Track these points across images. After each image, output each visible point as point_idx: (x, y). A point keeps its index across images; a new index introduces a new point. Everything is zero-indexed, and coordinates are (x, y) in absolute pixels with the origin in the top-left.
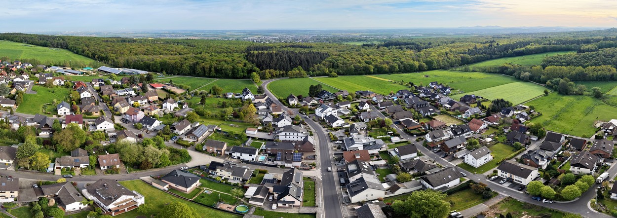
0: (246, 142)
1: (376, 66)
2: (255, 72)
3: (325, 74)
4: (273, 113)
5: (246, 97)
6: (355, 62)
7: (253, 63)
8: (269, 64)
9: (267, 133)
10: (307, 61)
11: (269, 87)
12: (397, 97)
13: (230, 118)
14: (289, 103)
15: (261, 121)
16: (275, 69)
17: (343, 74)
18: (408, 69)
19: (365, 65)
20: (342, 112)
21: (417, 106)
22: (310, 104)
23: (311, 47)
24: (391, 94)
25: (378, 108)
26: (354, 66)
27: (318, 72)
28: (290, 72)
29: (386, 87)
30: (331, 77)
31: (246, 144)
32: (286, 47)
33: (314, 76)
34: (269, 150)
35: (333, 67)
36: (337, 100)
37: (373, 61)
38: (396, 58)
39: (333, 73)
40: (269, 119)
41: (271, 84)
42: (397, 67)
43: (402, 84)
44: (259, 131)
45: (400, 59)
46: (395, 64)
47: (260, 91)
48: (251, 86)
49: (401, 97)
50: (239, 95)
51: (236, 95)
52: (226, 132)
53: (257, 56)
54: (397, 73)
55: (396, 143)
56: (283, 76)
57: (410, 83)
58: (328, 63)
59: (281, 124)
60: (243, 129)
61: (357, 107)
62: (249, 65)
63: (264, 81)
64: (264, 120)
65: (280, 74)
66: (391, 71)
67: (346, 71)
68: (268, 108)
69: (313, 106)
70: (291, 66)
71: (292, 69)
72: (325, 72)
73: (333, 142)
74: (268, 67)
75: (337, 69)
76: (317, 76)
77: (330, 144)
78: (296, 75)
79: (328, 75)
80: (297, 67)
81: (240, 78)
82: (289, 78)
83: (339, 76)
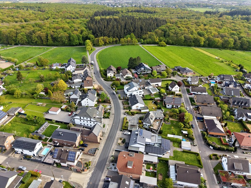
2: (89, 39)
3: (154, 43)
8: (104, 31)
14: (106, 75)
16: (109, 37)
17: (172, 44)
23: (155, 12)
27: (149, 40)
28: (122, 40)
30: (160, 46)
32: (132, 11)
33: (144, 44)
35: (164, 36)
39: (162, 42)
45: (240, 33)
46: (231, 39)
56: (116, 43)
63: (97, 49)
65: (113, 42)
67: (175, 41)
69: (127, 80)
70: (125, 33)
72: (155, 40)
73: (122, 131)
74: (103, 35)
75: (168, 38)
76: (147, 44)
77: (119, 134)
78: (127, 42)
79: (157, 43)
80: (130, 34)
81: (76, 45)
82: (121, 45)
83: (168, 45)
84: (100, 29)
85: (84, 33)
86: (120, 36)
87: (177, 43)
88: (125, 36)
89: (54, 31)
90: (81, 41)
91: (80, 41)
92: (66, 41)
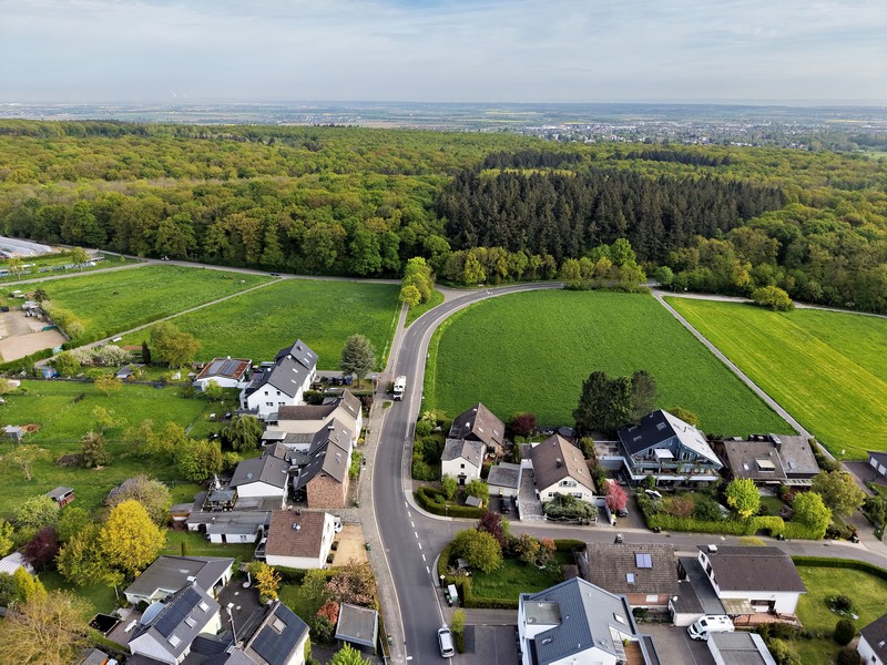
3: (729, 289)
8: (495, 223)
11: (448, 328)
17: (825, 301)
27: (700, 273)
28: (572, 264)
30: (756, 305)
35: (781, 259)
39: (771, 289)
56: (545, 278)
58: (759, 237)
63: (450, 297)
65: (528, 270)
72: (734, 276)
74: (487, 239)
75: (799, 272)
76: (690, 292)
78: (594, 276)
79: (743, 292)
80: (611, 242)
81: (370, 275)
82: (566, 288)
83: (798, 306)
84: (481, 217)
85: (413, 229)
86: (564, 247)
87: (852, 300)
88: (589, 249)
89: (298, 212)
90: (391, 258)
91: (387, 260)
92: (330, 256)
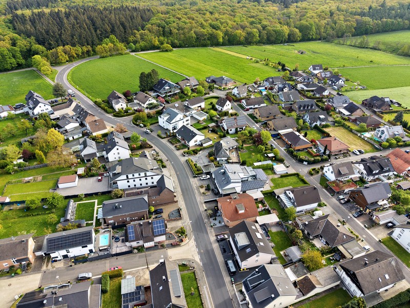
0: (65, 210)
1: (226, 33)
2: (37, 54)
3: (153, 47)
4: (94, 134)
5: (37, 111)
6: (196, 25)
7: (29, 37)
8: (60, 35)
9: (95, 179)
10: (122, 24)
11: (72, 78)
12: (266, 88)
13: (19, 165)
14: (113, 108)
15: (77, 154)
16: (74, 45)
17: (180, 46)
18: (273, 39)
19: (210, 30)
20: (194, 116)
21: (300, 108)
22: (145, 106)
24: (256, 83)
25: (242, 107)
26: (195, 32)
27: (142, 44)
28: (99, 48)
29: (246, 69)
30: (163, 51)
31: (69, 217)
33: (138, 51)
34: (110, 219)
35: (164, 35)
36: (182, 95)
37: (222, 23)
38: (254, 20)
39: (165, 45)
40: (91, 149)
41: (73, 73)
42: (258, 35)
43: (267, 65)
44: (80, 176)
47: (58, 91)
48: (38, 81)
49: (271, 89)
50: (21, 107)
51: (16, 108)
52: (23, 202)
53: (33, 21)
54: (256, 44)
55: (282, 176)
56: (89, 56)
57: (279, 63)
58: (155, 28)
59: (112, 156)
60: (51, 184)
61: (214, 108)
62: (22, 42)
63: (59, 69)
64: (83, 154)
65: (83, 53)
66: (248, 41)
67: (183, 41)
68: (82, 125)
70: (97, 36)
71: (101, 40)
72: (153, 42)
73: (196, 177)
74: (60, 42)
75: (170, 38)
76: (141, 51)
77: (195, 182)
78: (110, 51)
79: (157, 48)
80: (108, 37)
82: (100, 58)
83: (174, 49)
86: (92, 41)
87: (187, 44)
90: (20, 59)
